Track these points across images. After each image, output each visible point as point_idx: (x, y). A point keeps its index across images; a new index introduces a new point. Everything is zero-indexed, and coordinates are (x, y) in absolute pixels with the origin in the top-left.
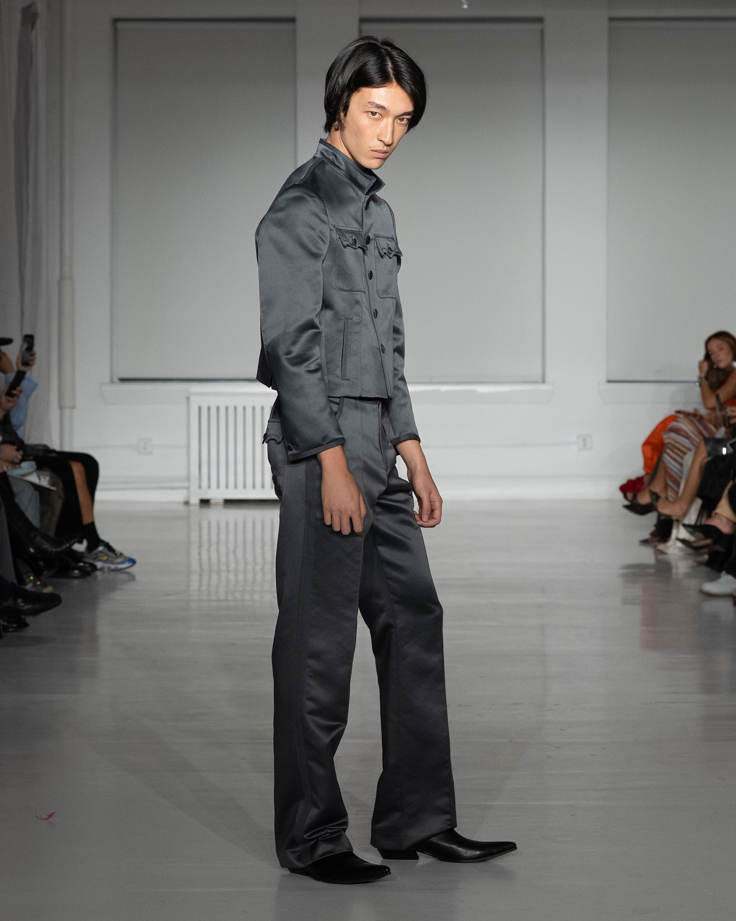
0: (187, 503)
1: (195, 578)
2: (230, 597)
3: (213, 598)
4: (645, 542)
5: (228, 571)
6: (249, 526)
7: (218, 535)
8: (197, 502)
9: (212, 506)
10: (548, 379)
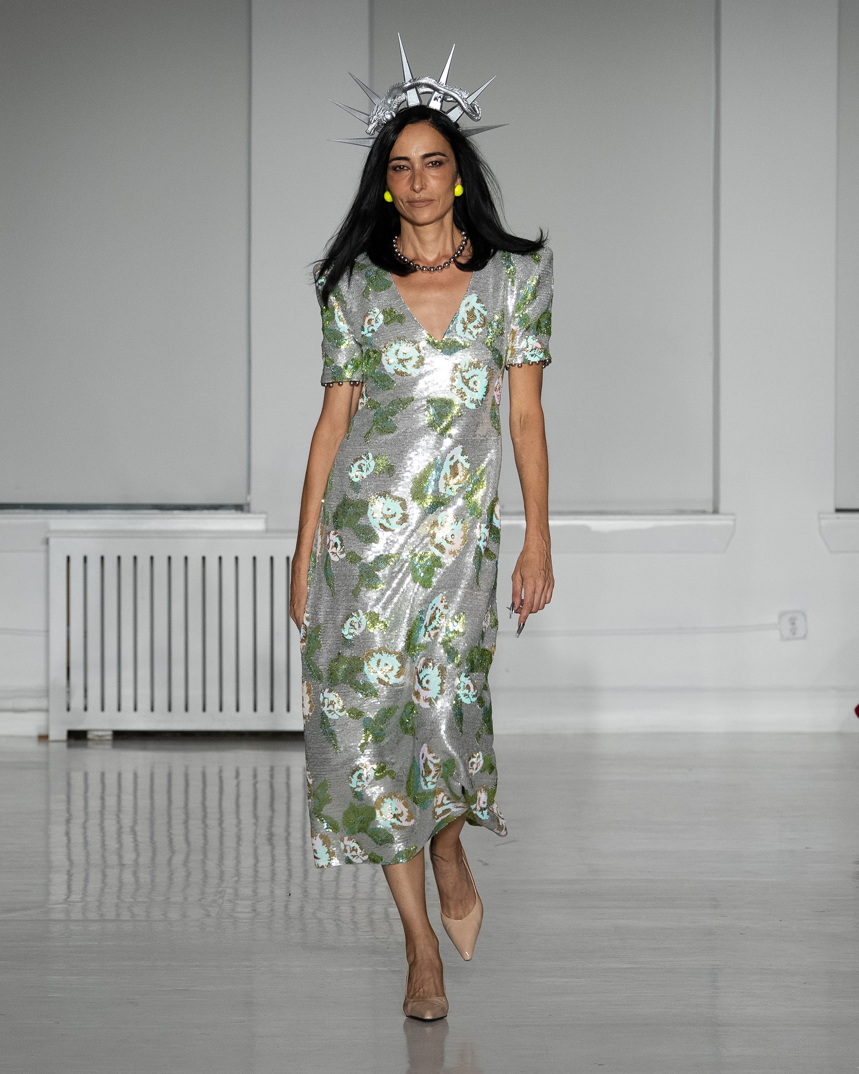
0: (43, 738)
1: (59, 879)
2: (125, 915)
3: (93, 915)
5: (121, 866)
7: (102, 798)
8: (63, 736)
9: (90, 743)
10: (723, 507)
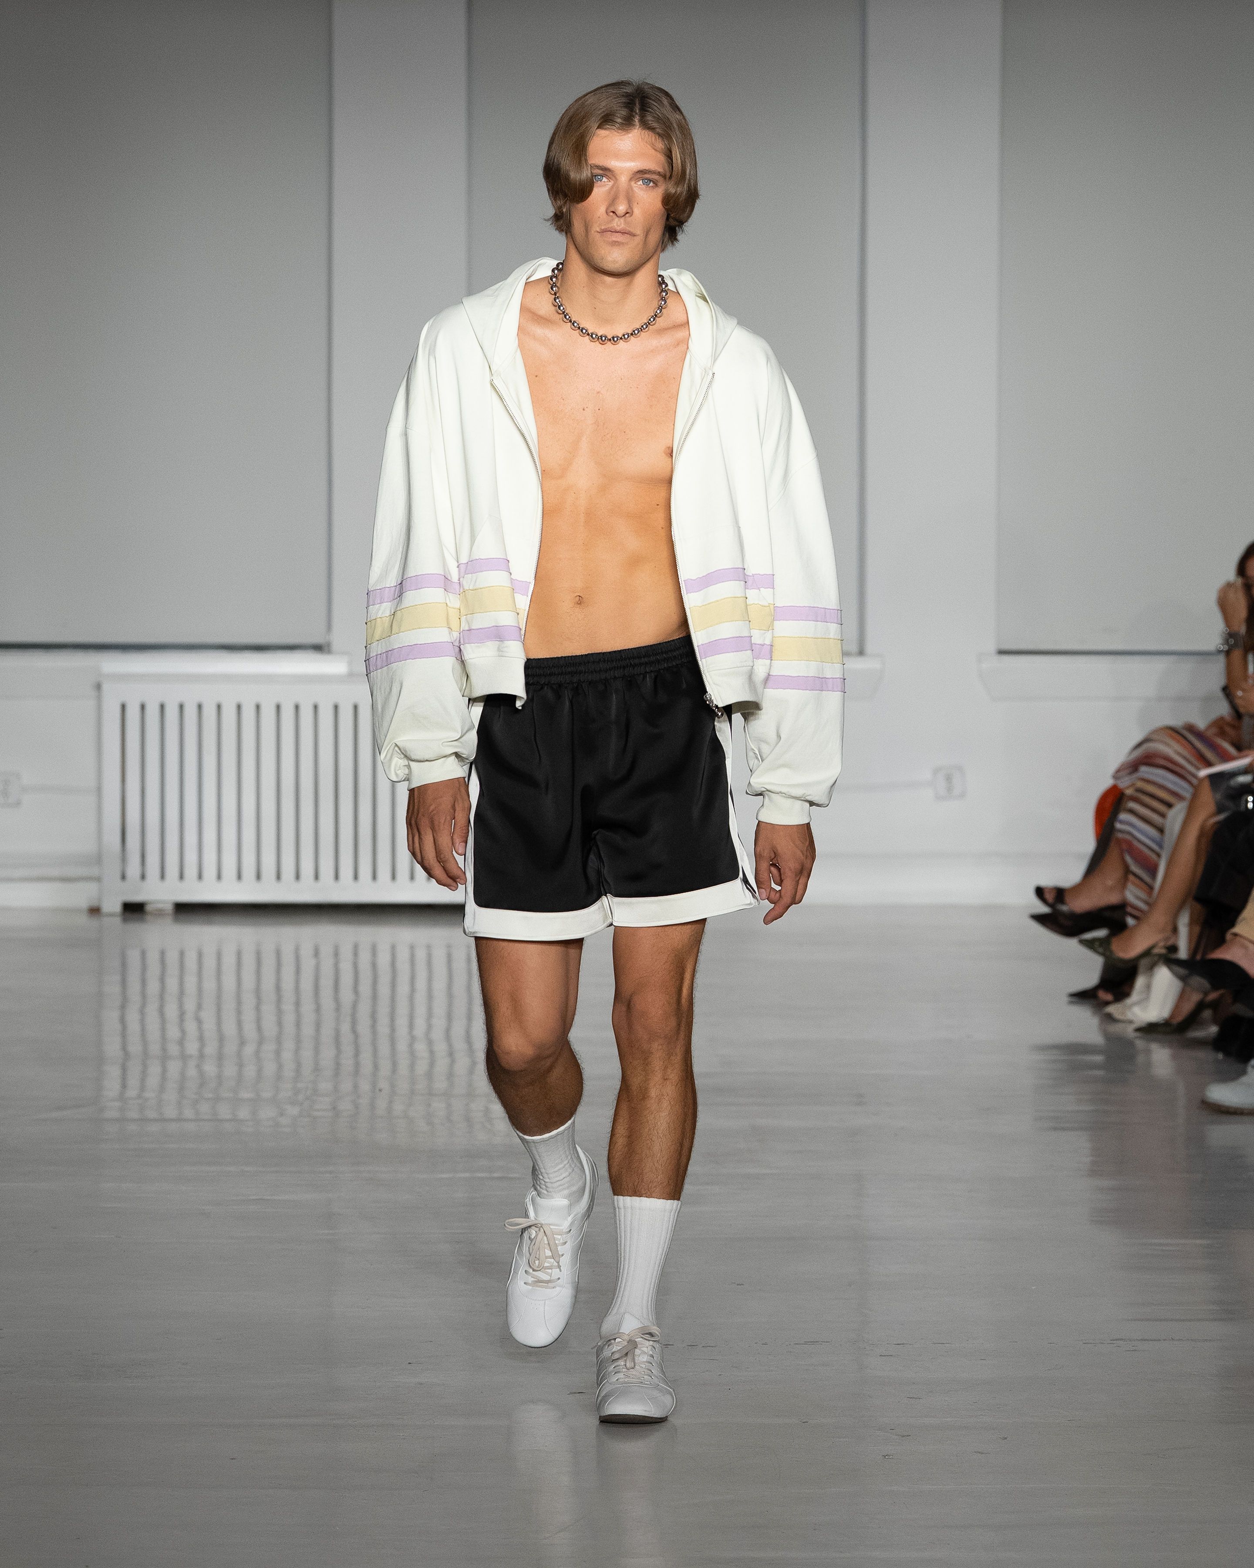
0: (95, 911)
1: (113, 1072)
2: (188, 1113)
3: (151, 1114)
4: (1083, 996)
5: (184, 1057)
6: (229, 961)
7: (162, 980)
8: (118, 908)
9: (148, 918)
10: (869, 648)
